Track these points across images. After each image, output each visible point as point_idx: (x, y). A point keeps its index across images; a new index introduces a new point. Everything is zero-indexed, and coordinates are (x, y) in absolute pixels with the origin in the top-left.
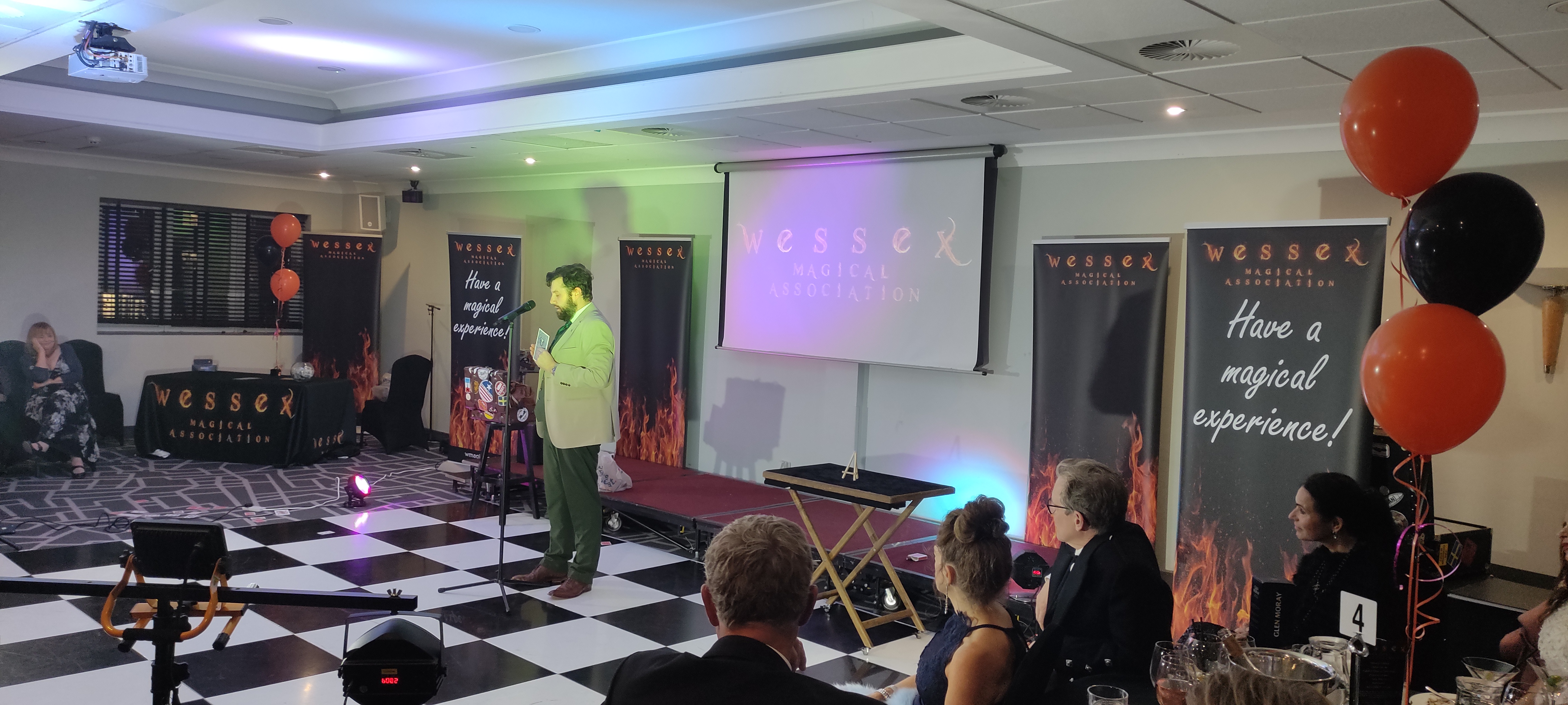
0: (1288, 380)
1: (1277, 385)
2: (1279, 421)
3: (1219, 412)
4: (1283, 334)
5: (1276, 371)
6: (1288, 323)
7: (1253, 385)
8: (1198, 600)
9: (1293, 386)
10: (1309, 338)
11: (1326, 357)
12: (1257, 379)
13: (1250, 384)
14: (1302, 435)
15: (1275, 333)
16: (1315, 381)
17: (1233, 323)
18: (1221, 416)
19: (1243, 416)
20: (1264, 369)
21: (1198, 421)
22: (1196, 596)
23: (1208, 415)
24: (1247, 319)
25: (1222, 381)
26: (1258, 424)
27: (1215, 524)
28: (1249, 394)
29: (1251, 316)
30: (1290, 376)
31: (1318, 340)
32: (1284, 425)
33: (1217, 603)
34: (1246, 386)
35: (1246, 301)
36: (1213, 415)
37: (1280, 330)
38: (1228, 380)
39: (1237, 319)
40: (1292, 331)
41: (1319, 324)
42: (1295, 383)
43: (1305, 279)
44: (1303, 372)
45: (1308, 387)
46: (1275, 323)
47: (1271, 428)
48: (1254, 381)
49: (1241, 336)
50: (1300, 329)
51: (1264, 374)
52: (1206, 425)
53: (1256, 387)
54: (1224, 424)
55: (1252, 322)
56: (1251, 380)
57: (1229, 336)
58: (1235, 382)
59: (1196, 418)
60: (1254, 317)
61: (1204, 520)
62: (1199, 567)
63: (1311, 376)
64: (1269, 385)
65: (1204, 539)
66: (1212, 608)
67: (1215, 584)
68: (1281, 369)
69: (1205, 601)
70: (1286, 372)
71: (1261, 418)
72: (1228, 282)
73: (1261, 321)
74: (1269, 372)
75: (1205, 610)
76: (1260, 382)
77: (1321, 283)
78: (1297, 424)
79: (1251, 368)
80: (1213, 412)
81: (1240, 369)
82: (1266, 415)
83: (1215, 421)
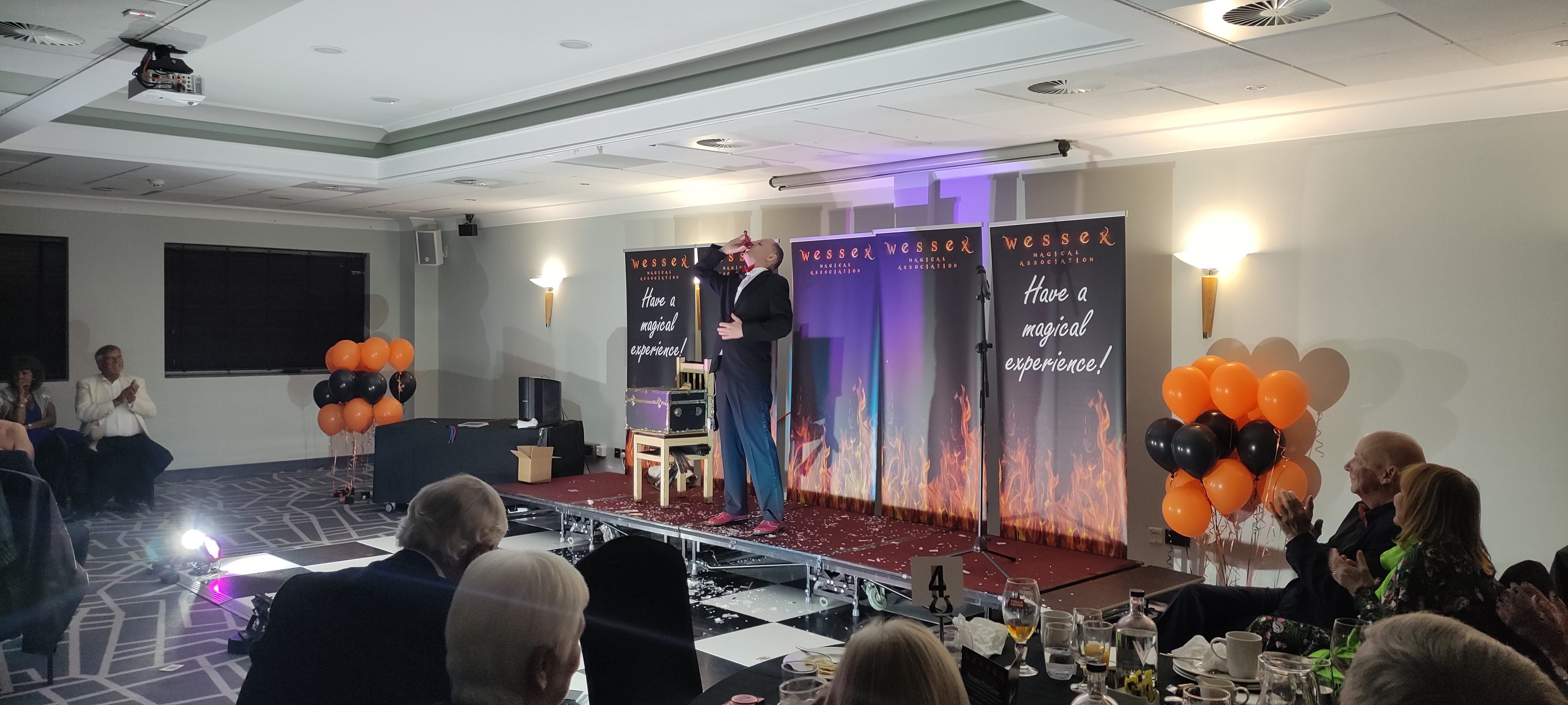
0: (1068, 330)
1: (1061, 335)
2: (1064, 360)
3: (1023, 359)
4: (1062, 298)
5: (1059, 324)
6: (1065, 290)
7: (1045, 336)
8: (1018, 498)
9: (1072, 334)
10: (1080, 299)
11: (1092, 311)
12: (1047, 332)
13: (1042, 336)
14: (1080, 368)
15: (1057, 297)
16: (1085, 330)
17: (1027, 293)
18: (1024, 361)
19: (1039, 359)
20: (1051, 324)
21: (1009, 367)
22: (1017, 495)
23: (1015, 362)
24: (1037, 289)
25: (1023, 336)
26: (1050, 364)
27: (1025, 440)
28: (1042, 344)
29: (1040, 287)
30: (1069, 328)
31: (1085, 300)
32: (1067, 362)
33: (1031, 498)
34: (1040, 338)
35: (1036, 276)
36: (1019, 362)
37: (1060, 295)
38: (1027, 335)
39: (1030, 290)
40: (1068, 295)
41: (1085, 288)
42: (1073, 332)
43: (1075, 256)
44: (1077, 324)
45: (1081, 334)
46: (1056, 290)
47: (1059, 365)
48: (1045, 334)
49: (1034, 302)
50: (1073, 293)
51: (1051, 327)
52: (1014, 369)
53: (1046, 338)
54: (1027, 367)
55: (1040, 291)
56: (1043, 333)
57: (1025, 303)
58: (1032, 336)
59: (1007, 365)
60: (1041, 288)
61: (1019, 439)
62: (1017, 474)
63: (1083, 326)
64: (1055, 335)
65: (1019, 453)
66: (1028, 503)
67: (1029, 485)
68: (1062, 323)
69: (1023, 498)
70: (1066, 324)
71: (1051, 359)
72: (1022, 263)
73: (1047, 290)
74: (1055, 326)
75: (1024, 505)
76: (1049, 334)
77: (1084, 260)
78: (1076, 361)
79: (1042, 324)
80: (1018, 359)
81: (1035, 325)
82: (1056, 357)
83: (1020, 366)
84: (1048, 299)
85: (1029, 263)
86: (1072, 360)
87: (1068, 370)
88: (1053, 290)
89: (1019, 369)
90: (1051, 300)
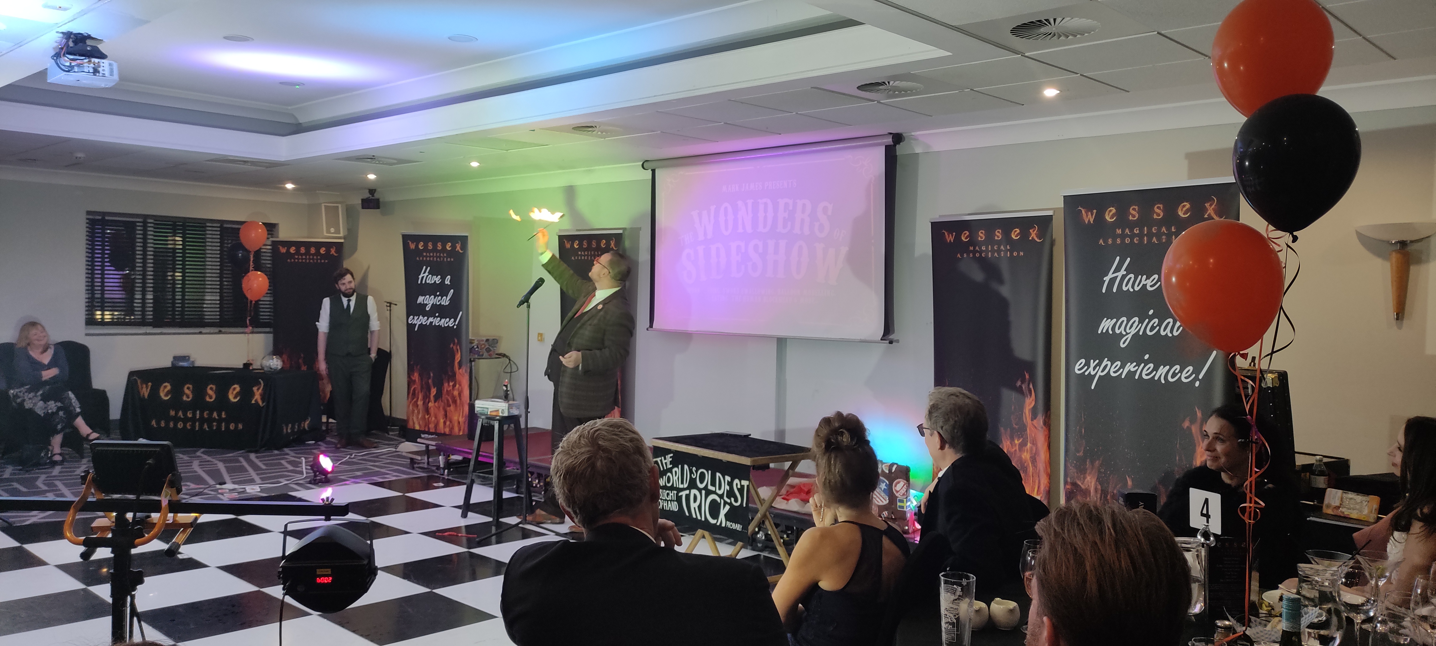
0: (1158, 327)
1: (1149, 333)
2: (1151, 365)
3: (1097, 361)
4: (1151, 286)
5: (1147, 320)
7: (1127, 334)
9: (1163, 333)
12: (1130, 329)
13: (1124, 333)
14: (1172, 377)
17: (1107, 279)
18: (1099, 364)
19: (1119, 363)
20: (1136, 319)
21: (1079, 370)
23: (1088, 364)
24: (1120, 275)
25: (1099, 332)
26: (1133, 370)
27: (1097, 463)
28: (1124, 343)
30: (1160, 325)
32: (1156, 369)
34: (1121, 336)
35: (1118, 258)
36: (1092, 364)
37: (1149, 283)
38: (1104, 331)
39: (1111, 275)
42: (1164, 331)
43: (1169, 235)
44: (1171, 320)
45: (1176, 334)
46: (1145, 277)
47: (1144, 372)
48: (1128, 331)
49: (1115, 290)
51: (1136, 323)
52: (1086, 374)
53: (1130, 336)
54: (1102, 371)
55: (1123, 277)
56: (1125, 330)
57: (1104, 291)
58: (1111, 332)
59: (1077, 367)
60: (1125, 272)
61: (1088, 460)
64: (1141, 333)
65: (1089, 478)
68: (1151, 318)
71: (1135, 364)
72: (1101, 241)
73: (1132, 276)
74: (1141, 322)
76: (1133, 331)
78: (1168, 367)
79: (1125, 319)
80: (1092, 361)
81: (1115, 320)
82: (1139, 361)
83: (1094, 369)
84: (1133, 287)
85: (1110, 241)
86: (1162, 367)
87: (1156, 378)
88: (1140, 276)
89: (1093, 373)
90: (1137, 289)
